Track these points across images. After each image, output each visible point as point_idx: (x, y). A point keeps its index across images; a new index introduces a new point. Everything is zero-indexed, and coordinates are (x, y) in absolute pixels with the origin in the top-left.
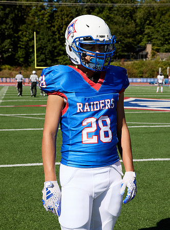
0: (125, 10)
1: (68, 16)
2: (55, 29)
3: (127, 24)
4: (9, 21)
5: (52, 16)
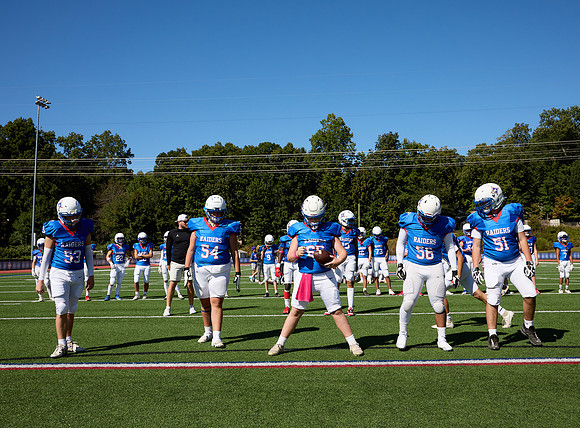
0: (438, 170)
1: (367, 181)
2: (352, 197)
3: (441, 187)
4: (297, 190)
5: (348, 182)
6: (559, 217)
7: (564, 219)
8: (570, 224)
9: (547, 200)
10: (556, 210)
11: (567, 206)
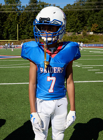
2: (20, 23)
5: (18, 18)
6: (93, 31)
7: (95, 32)
8: (96, 34)
9: (90, 25)
10: (92, 29)
11: (96, 27)
